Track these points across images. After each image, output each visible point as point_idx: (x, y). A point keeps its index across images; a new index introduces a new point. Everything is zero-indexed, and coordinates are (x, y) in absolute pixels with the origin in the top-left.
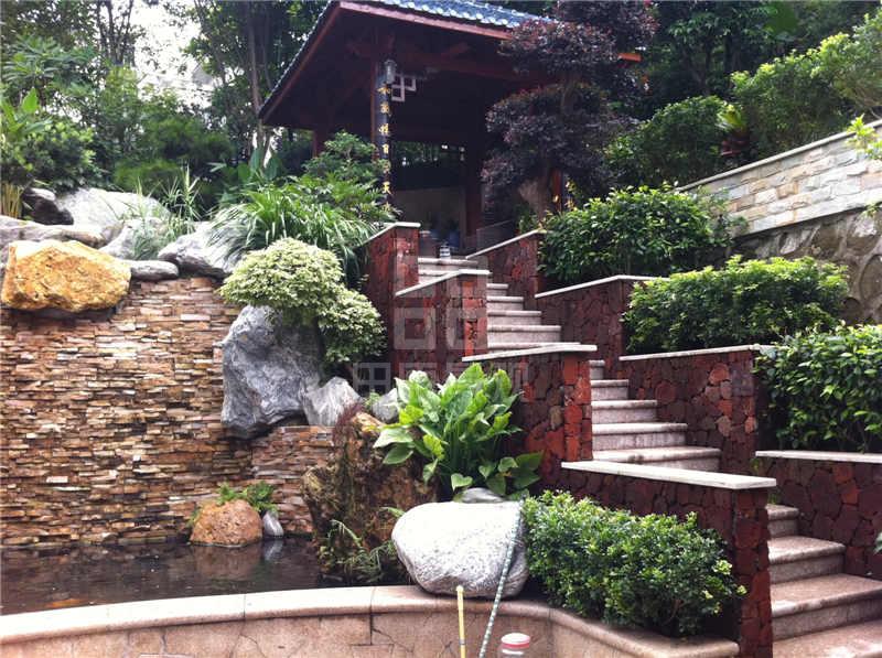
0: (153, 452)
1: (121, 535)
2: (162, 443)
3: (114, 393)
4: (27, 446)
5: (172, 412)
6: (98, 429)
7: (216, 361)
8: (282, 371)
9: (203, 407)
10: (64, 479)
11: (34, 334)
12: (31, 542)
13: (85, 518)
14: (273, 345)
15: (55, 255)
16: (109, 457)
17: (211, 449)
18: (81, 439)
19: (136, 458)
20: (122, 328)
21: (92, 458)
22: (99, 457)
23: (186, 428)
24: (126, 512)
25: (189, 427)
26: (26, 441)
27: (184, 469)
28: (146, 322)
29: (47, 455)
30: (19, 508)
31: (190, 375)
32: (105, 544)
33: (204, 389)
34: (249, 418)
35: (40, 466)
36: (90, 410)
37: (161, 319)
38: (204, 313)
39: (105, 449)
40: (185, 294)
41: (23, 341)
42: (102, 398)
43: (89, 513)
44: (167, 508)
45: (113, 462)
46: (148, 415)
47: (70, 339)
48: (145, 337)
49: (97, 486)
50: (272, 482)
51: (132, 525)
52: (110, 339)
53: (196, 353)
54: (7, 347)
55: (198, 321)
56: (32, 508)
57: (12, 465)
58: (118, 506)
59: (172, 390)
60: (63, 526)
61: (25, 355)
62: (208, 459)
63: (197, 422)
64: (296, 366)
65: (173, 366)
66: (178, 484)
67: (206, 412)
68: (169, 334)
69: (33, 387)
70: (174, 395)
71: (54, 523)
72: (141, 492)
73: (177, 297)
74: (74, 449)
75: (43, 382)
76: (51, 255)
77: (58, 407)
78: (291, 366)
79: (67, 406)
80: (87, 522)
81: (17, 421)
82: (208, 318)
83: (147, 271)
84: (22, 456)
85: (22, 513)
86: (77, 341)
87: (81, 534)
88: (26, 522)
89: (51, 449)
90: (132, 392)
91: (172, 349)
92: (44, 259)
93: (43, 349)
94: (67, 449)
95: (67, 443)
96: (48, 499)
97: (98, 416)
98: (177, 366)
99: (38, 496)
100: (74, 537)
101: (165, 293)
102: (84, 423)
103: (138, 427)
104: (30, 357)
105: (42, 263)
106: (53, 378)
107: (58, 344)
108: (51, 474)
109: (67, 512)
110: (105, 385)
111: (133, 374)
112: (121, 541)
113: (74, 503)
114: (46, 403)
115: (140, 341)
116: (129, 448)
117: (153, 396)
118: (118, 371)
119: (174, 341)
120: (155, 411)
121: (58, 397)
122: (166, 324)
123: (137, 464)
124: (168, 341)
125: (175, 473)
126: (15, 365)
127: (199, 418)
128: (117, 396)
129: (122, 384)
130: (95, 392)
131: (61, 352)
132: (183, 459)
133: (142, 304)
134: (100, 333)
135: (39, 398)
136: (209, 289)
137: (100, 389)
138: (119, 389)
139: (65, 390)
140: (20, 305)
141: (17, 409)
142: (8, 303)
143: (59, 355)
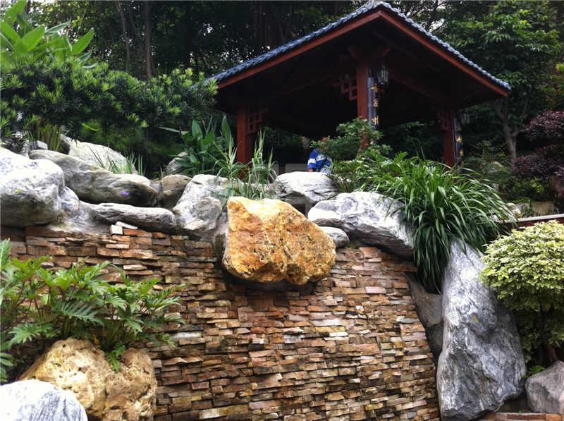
3: (344, 383)
5: (392, 400)
7: (406, 338)
8: (504, 355)
9: (411, 392)
11: (255, 311)
14: (496, 327)
20: (327, 302)
23: (404, 418)
25: (406, 416)
28: (343, 295)
31: (393, 355)
33: (407, 371)
36: (328, 406)
37: (349, 291)
38: (380, 285)
40: (359, 264)
41: (248, 320)
42: (336, 389)
46: (376, 407)
47: (291, 317)
48: (347, 312)
52: (323, 315)
53: (388, 330)
54: (233, 329)
55: (378, 294)
59: (386, 376)
61: (255, 339)
63: (410, 410)
65: (380, 347)
67: (413, 399)
68: (363, 309)
69: (275, 381)
70: (389, 380)
75: (283, 374)
76: (291, 218)
77: (300, 406)
78: (508, 348)
79: (307, 404)
82: (383, 291)
86: (297, 319)
90: (357, 380)
91: (371, 327)
92: (286, 221)
93: (270, 331)
97: (337, 413)
98: (382, 346)
101: (346, 262)
104: (262, 341)
105: (284, 226)
106: (290, 368)
110: (334, 374)
111: (352, 358)
115: (344, 317)
117: (374, 383)
118: (339, 355)
119: (369, 316)
120: (379, 402)
121: (299, 393)
122: (356, 297)
124: (364, 317)
126: (247, 354)
127: (410, 405)
128: (345, 386)
129: (348, 371)
130: (327, 382)
131: (285, 334)
133: (333, 275)
134: (313, 308)
135: (282, 397)
136: (379, 260)
137: (332, 379)
138: (346, 378)
139: (304, 383)
140: (262, 276)
141: (264, 414)
142: (246, 273)
143: (285, 337)
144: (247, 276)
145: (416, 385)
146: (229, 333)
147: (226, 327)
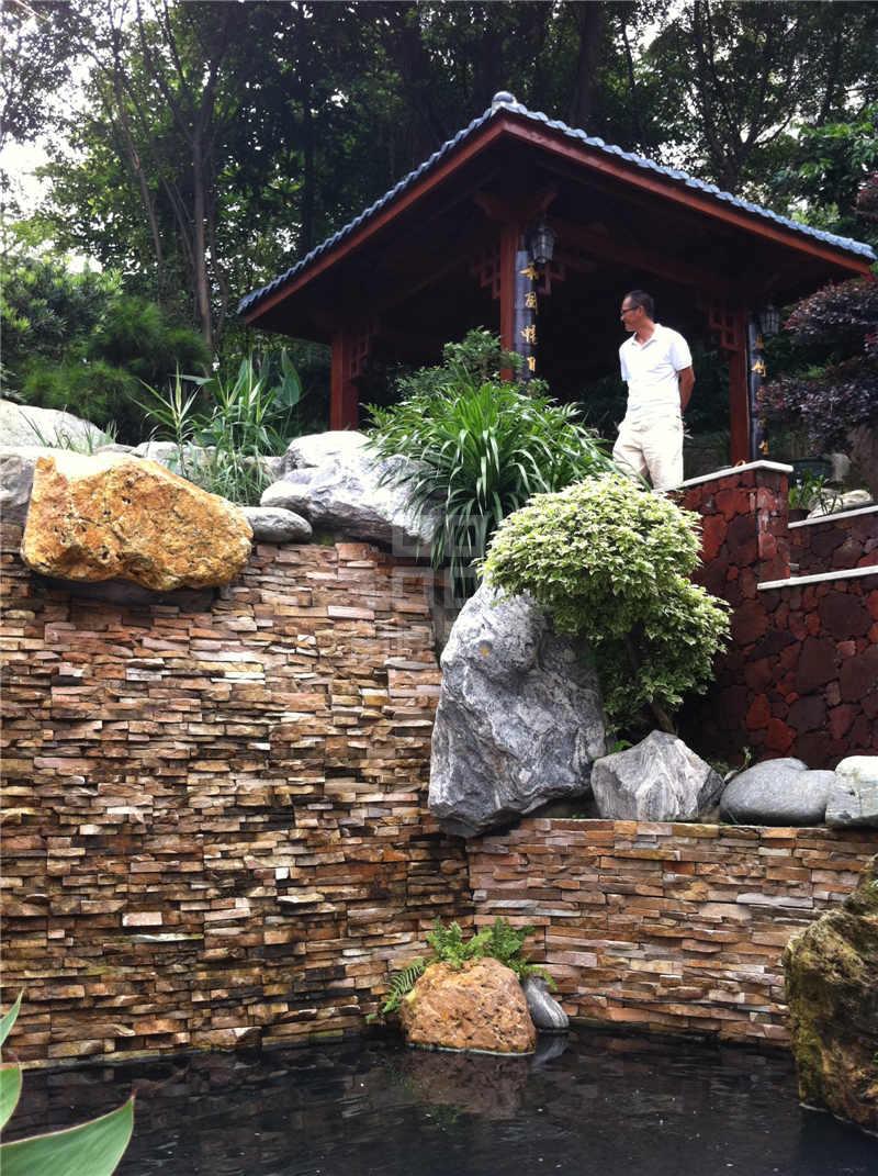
0: (307, 862)
1: (266, 1030)
2: (323, 845)
3: (234, 747)
4: (81, 852)
5: (334, 785)
6: (211, 818)
7: (394, 692)
8: (548, 716)
9: (384, 777)
10: (154, 919)
11: (79, 629)
12: (100, 1050)
13: (199, 998)
14: (532, 667)
15: (139, 479)
16: (234, 873)
17: (400, 855)
18: (181, 835)
19: (281, 874)
20: (234, 625)
21: (204, 875)
22: (216, 872)
23: (359, 817)
24: (272, 982)
25: (364, 813)
26: (80, 840)
27: (364, 893)
28: (274, 617)
29: (120, 870)
30: (72, 981)
31: (357, 715)
32: (241, 1050)
33: (383, 743)
34: (486, 802)
35: (108, 892)
36: (193, 779)
37: (293, 612)
38: (364, 606)
39: (226, 856)
40: (328, 570)
41: (60, 641)
42: (214, 756)
43: (207, 987)
44: (341, 973)
45: (243, 882)
46: (297, 791)
47: (147, 642)
48: (275, 643)
49: (213, 931)
50: (522, 921)
51: (284, 1008)
52: (218, 644)
53: (361, 677)
54: (29, 652)
55: (356, 620)
56: (98, 979)
57: (54, 891)
58: (256, 971)
59: (330, 746)
60: (159, 1015)
61: (66, 669)
62: (398, 877)
63: (375, 804)
64: (568, 707)
65: (329, 700)
66: (356, 926)
67: (388, 787)
68: (312, 640)
69: (87, 731)
70: (335, 752)
71: (141, 1009)
72: (294, 941)
73: (318, 575)
74: (170, 857)
75: (105, 722)
76: (131, 479)
77: (135, 773)
78: (561, 706)
79: (149, 771)
80: (200, 1005)
81: (60, 800)
82: (370, 614)
83: (270, 523)
84: (73, 873)
85: (78, 991)
86: (160, 647)
87: (192, 1032)
88: (89, 1010)
89: (126, 856)
90: (265, 746)
91: (322, 669)
92: (119, 484)
93: (100, 659)
94: (157, 856)
95: (156, 845)
96: (128, 960)
97: (210, 790)
98: (335, 699)
99: (108, 953)
100: (182, 1037)
101: (297, 566)
102: (185, 804)
103: (279, 814)
104: (78, 673)
105: (115, 492)
106: (123, 715)
107: (125, 651)
108: (128, 909)
109: (164, 985)
110: (218, 731)
111: (262, 713)
112: (265, 1041)
113: (177, 968)
114: (111, 764)
115: (266, 651)
116: (267, 853)
117: (301, 753)
118: (235, 706)
119: (323, 652)
120: (306, 783)
121: (136, 754)
122: (304, 622)
123: (283, 885)
124: (312, 652)
125: (351, 903)
126: (47, 689)
127: (378, 797)
128: (237, 752)
129: (248, 730)
130: (199, 744)
131: (131, 666)
132: (358, 877)
133: (261, 584)
134: (200, 632)
135: (100, 754)
136: (368, 564)
137: (210, 739)
138: (242, 740)
139: (148, 739)
140: (70, 570)
141: (58, 775)
142: (43, 564)
143: (129, 671)
144: (45, 570)
145: (398, 766)
146: (20, 657)
147: (15, 648)
